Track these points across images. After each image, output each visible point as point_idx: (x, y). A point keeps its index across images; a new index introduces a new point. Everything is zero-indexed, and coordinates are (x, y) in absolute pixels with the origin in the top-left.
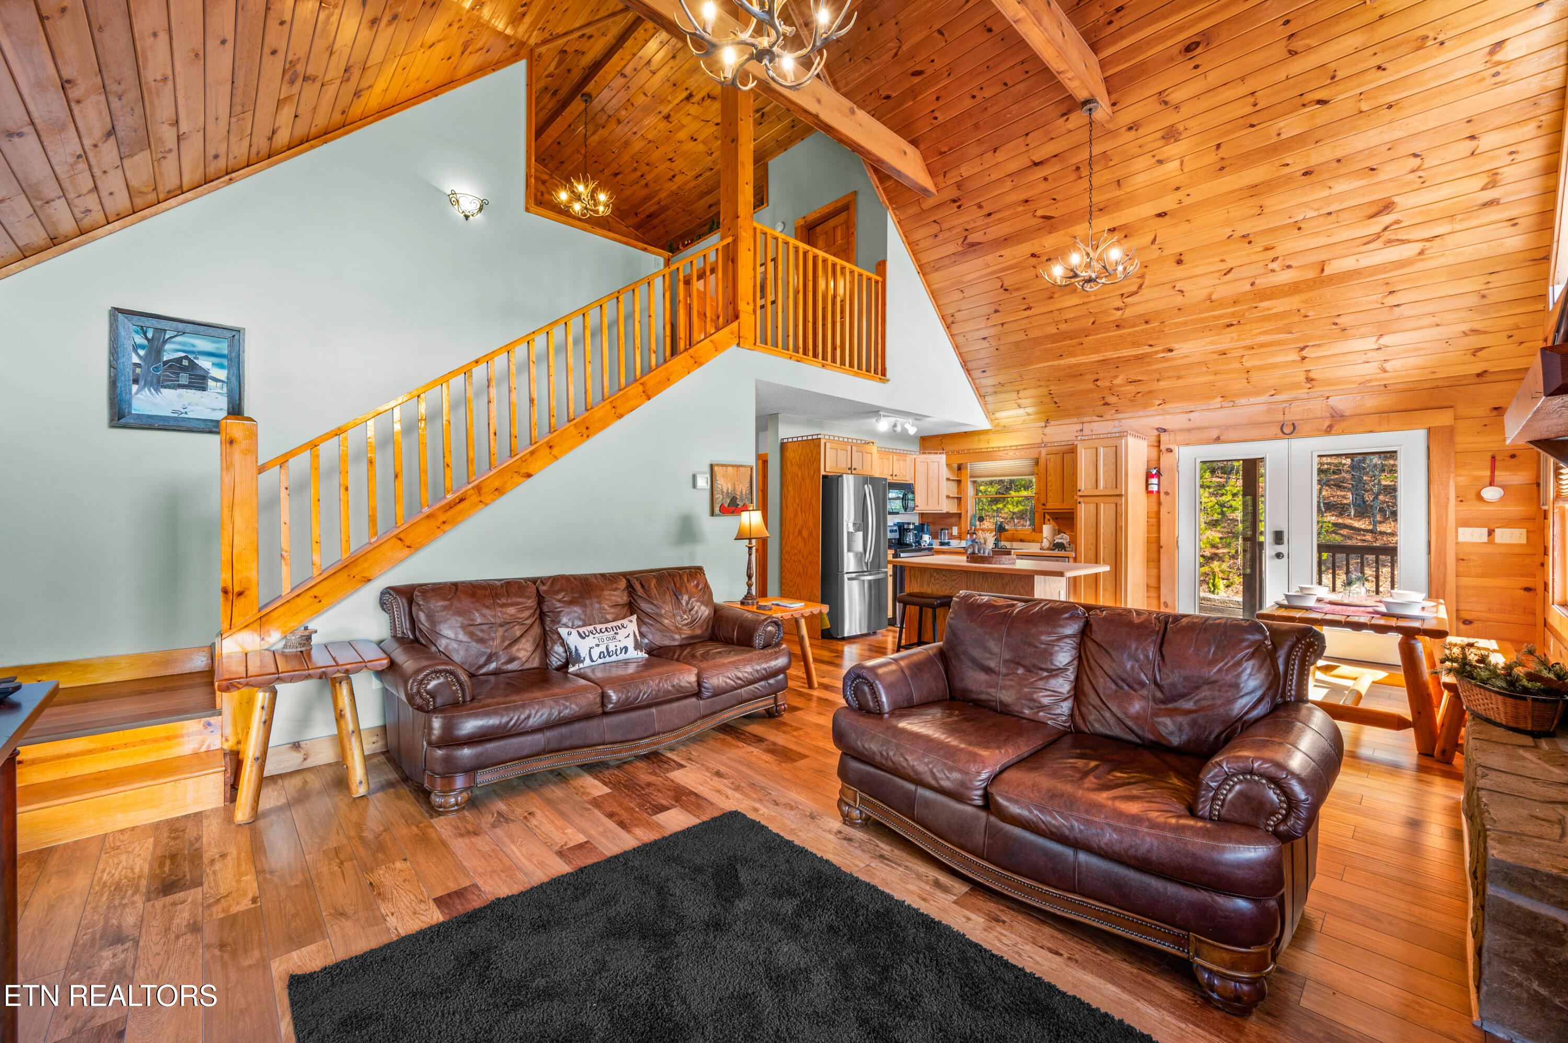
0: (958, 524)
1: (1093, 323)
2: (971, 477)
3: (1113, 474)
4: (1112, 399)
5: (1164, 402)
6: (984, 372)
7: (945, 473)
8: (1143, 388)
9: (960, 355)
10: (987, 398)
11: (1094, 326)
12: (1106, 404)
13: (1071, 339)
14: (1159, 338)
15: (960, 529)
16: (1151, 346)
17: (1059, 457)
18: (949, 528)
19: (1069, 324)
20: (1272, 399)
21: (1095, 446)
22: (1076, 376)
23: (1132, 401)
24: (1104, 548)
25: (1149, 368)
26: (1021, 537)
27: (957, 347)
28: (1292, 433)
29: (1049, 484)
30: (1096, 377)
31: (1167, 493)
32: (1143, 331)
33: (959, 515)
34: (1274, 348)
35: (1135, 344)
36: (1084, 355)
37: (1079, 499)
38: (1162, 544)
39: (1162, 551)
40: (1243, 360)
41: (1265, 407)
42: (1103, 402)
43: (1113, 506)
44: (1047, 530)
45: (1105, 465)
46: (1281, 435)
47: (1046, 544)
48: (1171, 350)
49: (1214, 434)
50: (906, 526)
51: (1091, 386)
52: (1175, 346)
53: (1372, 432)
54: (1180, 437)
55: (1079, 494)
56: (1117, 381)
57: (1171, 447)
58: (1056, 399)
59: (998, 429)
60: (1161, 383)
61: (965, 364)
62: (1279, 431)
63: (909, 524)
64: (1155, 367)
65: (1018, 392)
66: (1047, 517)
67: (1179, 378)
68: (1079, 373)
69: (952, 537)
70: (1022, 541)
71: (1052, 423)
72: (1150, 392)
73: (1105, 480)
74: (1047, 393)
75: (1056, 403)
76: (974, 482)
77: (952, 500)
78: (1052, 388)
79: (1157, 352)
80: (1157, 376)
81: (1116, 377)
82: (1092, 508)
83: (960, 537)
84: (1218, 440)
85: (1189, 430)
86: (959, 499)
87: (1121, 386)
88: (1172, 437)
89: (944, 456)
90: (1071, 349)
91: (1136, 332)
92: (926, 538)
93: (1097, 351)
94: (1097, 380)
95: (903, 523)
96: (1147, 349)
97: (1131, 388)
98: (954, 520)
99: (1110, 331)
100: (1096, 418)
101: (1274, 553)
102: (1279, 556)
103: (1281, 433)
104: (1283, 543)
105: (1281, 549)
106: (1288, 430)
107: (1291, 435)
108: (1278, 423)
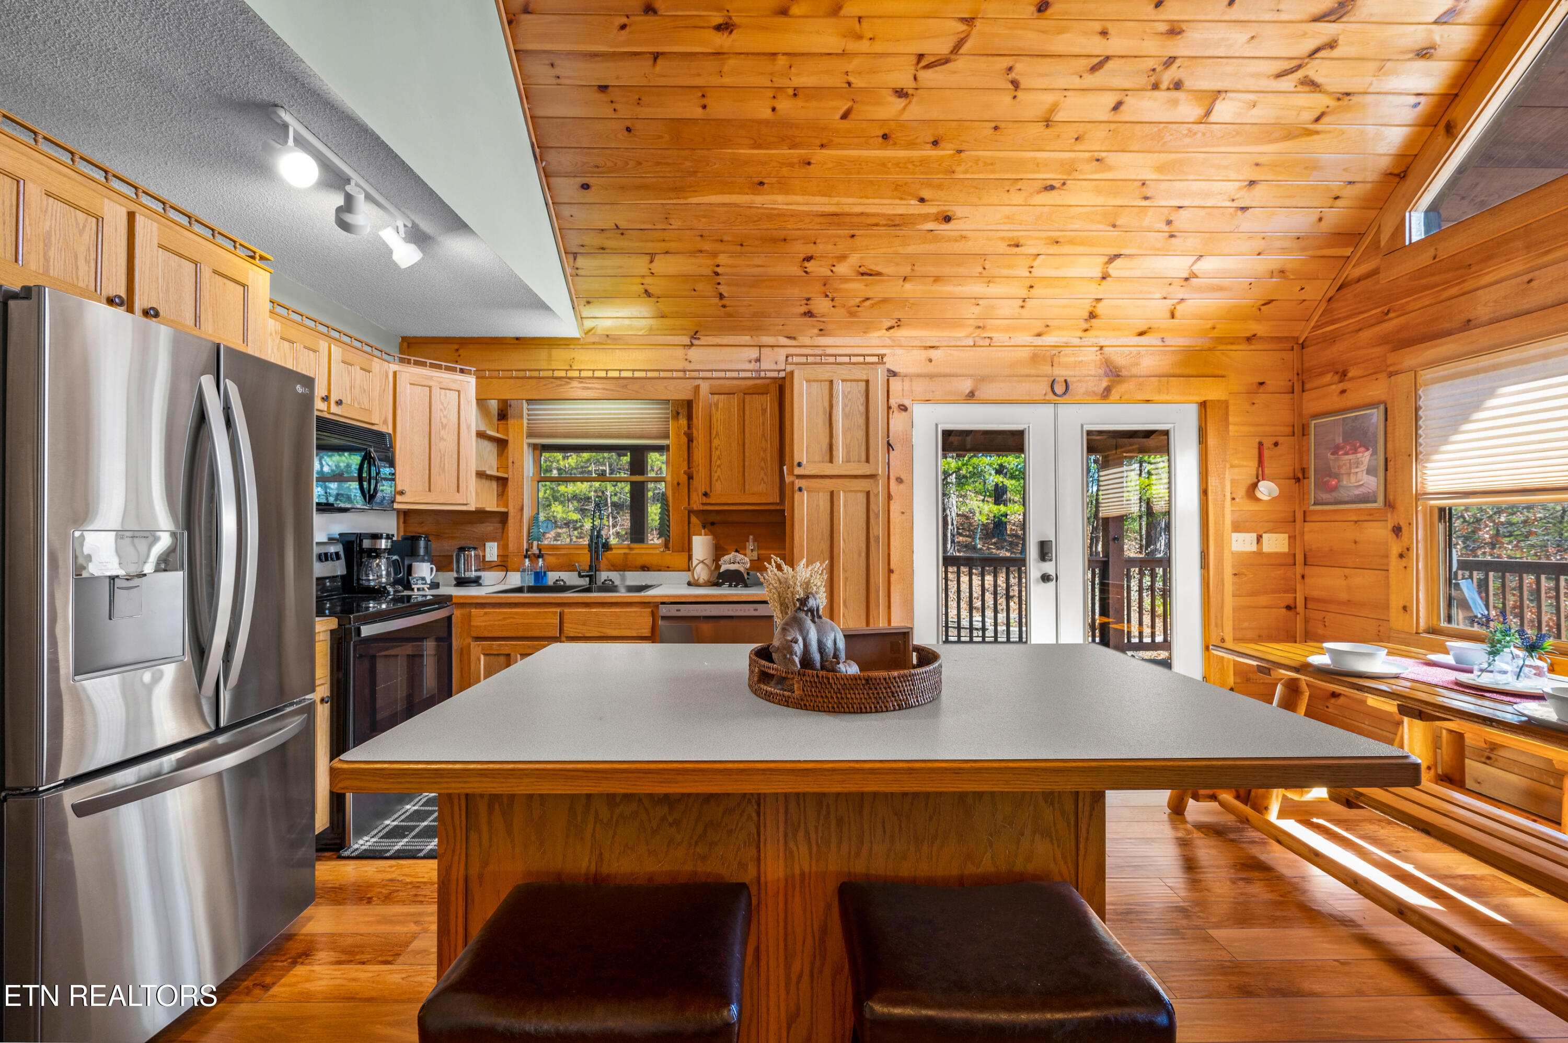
0: (501, 537)
1: (845, 116)
2: (530, 435)
3: (861, 434)
4: (821, 305)
5: (898, 324)
6: (585, 187)
7: (472, 419)
8: (878, 290)
9: (534, 121)
10: (581, 262)
11: (845, 124)
12: (809, 314)
13: (793, 146)
14: (940, 187)
15: (504, 547)
16: (922, 200)
17: (735, 400)
18: (479, 545)
19: (799, 102)
20: (1039, 341)
21: (827, 376)
22: (774, 240)
23: (852, 314)
25: (901, 250)
26: (641, 561)
27: (527, 94)
28: (1064, 393)
29: (715, 454)
30: (810, 249)
31: (900, 480)
32: (923, 162)
33: (503, 517)
34: (1080, 249)
35: (900, 190)
36: (804, 192)
37: (798, 483)
40: (1035, 264)
41: (1024, 354)
42: (804, 309)
43: (862, 498)
44: (701, 545)
45: (846, 416)
46: (1050, 396)
47: (701, 573)
48: (948, 219)
49: (966, 385)
50: (366, 544)
51: (796, 271)
52: (959, 211)
53: (1148, 401)
54: (919, 387)
56: (842, 269)
57: (907, 402)
58: (722, 289)
59: (591, 339)
60: (908, 286)
61: (540, 150)
62: (1049, 390)
63: (376, 537)
64: (911, 249)
65: (652, 257)
67: (937, 279)
68: (783, 234)
69: (485, 565)
70: (644, 568)
71: (704, 340)
72: (885, 300)
73: (847, 447)
74: (708, 271)
75: (721, 296)
76: (535, 447)
77: (486, 483)
78: (722, 259)
79: (926, 218)
80: (906, 270)
81: (842, 258)
82: (823, 500)
83: (504, 565)
84: (971, 396)
85: (932, 376)
86: (502, 482)
87: (845, 279)
88: (907, 384)
89: (472, 380)
90: (785, 171)
91: (910, 161)
92: (424, 570)
93: (828, 190)
94: (809, 259)
95: (360, 537)
96: (912, 207)
97: (858, 287)
98: (489, 527)
99: (866, 145)
100: (783, 341)
101: (1039, 575)
102: (1045, 578)
103: (1051, 393)
104: (1051, 560)
105: (1048, 567)
106: (1059, 389)
107: (1065, 397)
108: (1046, 379)
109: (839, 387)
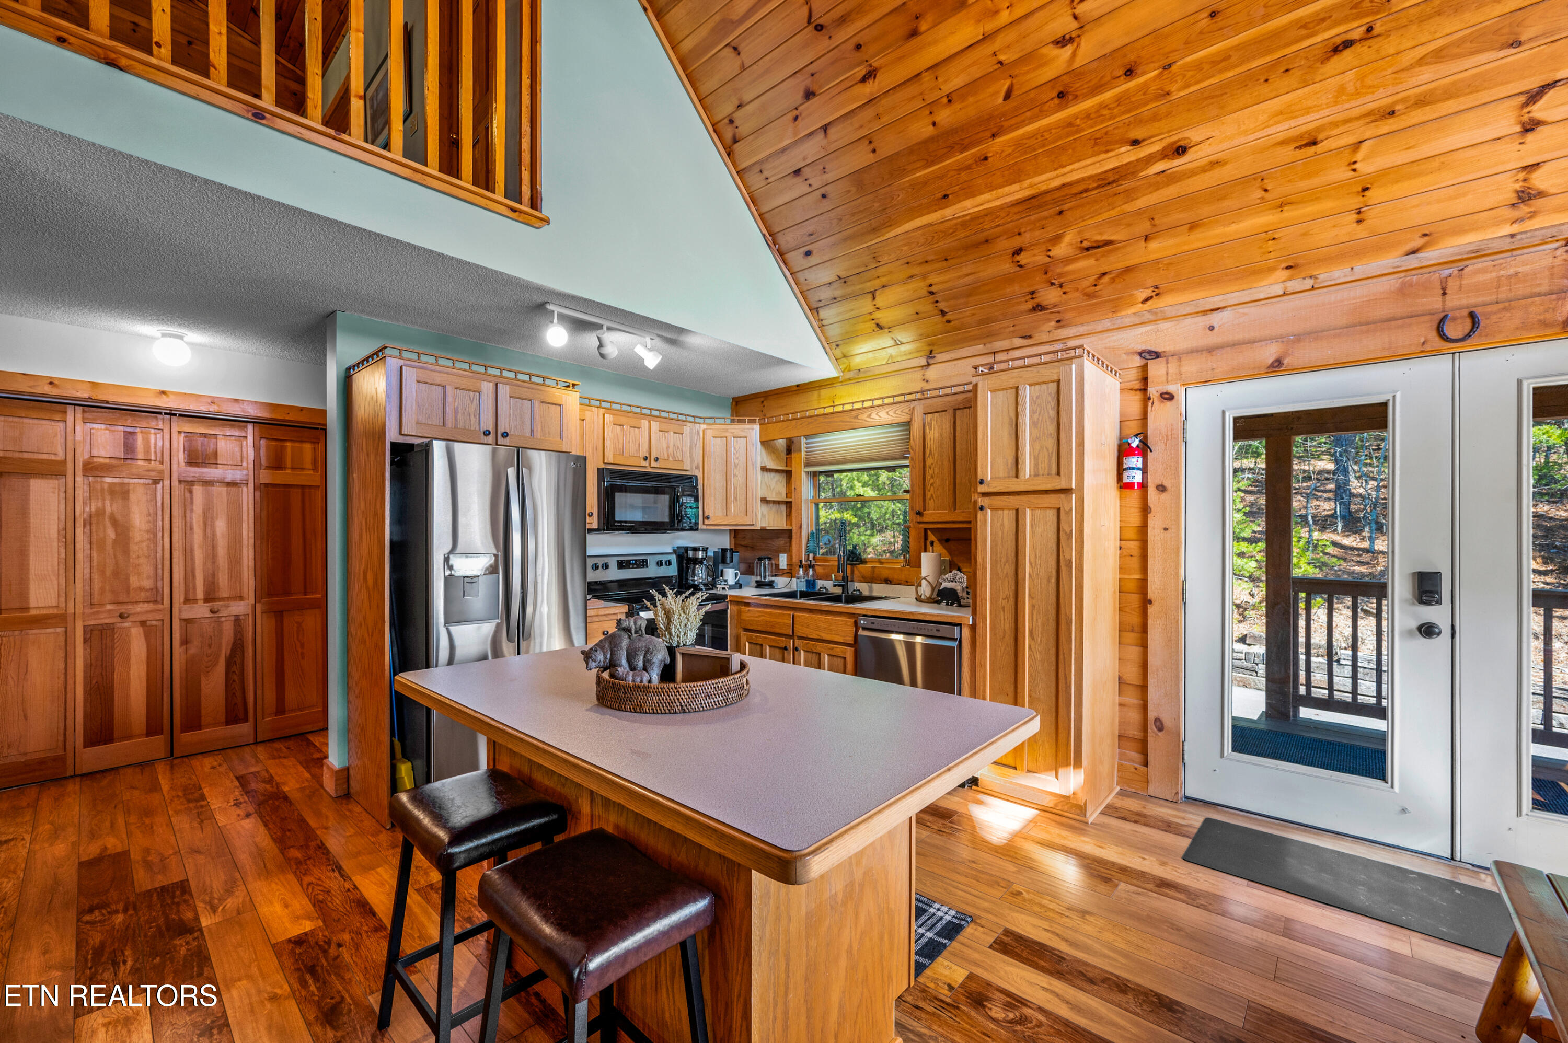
0: (788, 550)
1: (1007, 96)
2: (808, 465)
3: (1051, 443)
4: (1050, 296)
5: (1158, 292)
6: (808, 253)
7: (760, 457)
8: (1114, 262)
9: (763, 218)
10: (823, 313)
11: (1011, 104)
12: (1039, 308)
13: (964, 149)
14: (1155, 118)
15: (790, 558)
16: (1135, 143)
17: (946, 419)
18: (772, 557)
19: (957, 106)
20: (1413, 262)
21: (1012, 383)
22: (977, 245)
23: (1089, 296)
24: (1033, 607)
25: (1128, 208)
26: (885, 574)
27: (753, 200)
28: (1468, 336)
29: (929, 472)
30: (1017, 242)
31: (1161, 488)
32: (1119, 100)
33: (788, 534)
34: (1451, 105)
35: (1103, 143)
36: (991, 188)
37: (981, 501)
38: (1150, 595)
39: (1151, 610)
40: (1359, 156)
41: (1392, 283)
42: (1030, 305)
43: (1051, 515)
44: (928, 562)
45: (1034, 424)
46: (1437, 342)
47: (925, 590)
48: (1181, 150)
49: (1270, 353)
50: (691, 554)
51: (1007, 267)
52: (1193, 135)
54: (1191, 367)
55: (981, 489)
56: (1059, 251)
57: (1171, 388)
58: (942, 305)
59: (851, 375)
60: (1153, 245)
61: (772, 238)
62: (1433, 335)
63: (695, 549)
64: (1141, 202)
65: (873, 294)
66: (931, 537)
67: (1193, 226)
68: (981, 236)
69: (777, 572)
70: (887, 581)
71: (940, 357)
72: (1128, 270)
73: (1035, 459)
74: (924, 292)
75: (943, 313)
76: (815, 475)
77: (774, 508)
78: (933, 279)
79: (1149, 160)
80: (1144, 227)
81: (1057, 239)
82: (1007, 518)
83: (790, 573)
84: (1277, 367)
85: (1210, 350)
86: (789, 504)
87: (1068, 260)
88: (1173, 367)
89: (757, 427)
90: (964, 176)
91: (1103, 106)
92: (730, 575)
93: (1016, 175)
94: (1018, 251)
95: (686, 549)
96: (1126, 155)
97: (1087, 264)
98: (781, 542)
99: (1043, 114)
100: (1018, 342)
101: (1414, 624)
102: (1427, 630)
103: (1437, 339)
104: (1439, 602)
105: (1437, 614)
106: (1452, 330)
107: (1468, 342)
108: (1427, 318)
109: (1027, 393)
